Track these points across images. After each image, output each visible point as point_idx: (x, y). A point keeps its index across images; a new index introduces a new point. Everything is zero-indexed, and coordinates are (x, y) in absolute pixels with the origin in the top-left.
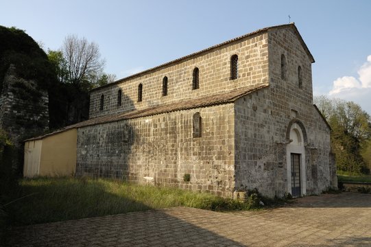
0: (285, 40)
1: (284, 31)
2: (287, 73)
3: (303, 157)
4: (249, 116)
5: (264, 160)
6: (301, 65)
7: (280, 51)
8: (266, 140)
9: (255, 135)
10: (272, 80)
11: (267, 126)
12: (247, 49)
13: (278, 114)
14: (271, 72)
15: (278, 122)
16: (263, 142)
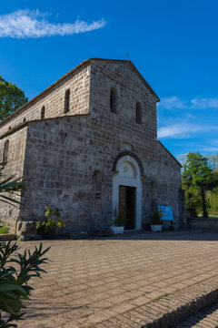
0: (117, 74)
1: (116, 66)
2: (120, 106)
3: (139, 190)
4: (53, 141)
5: (75, 190)
6: (140, 101)
7: (110, 84)
8: (80, 169)
9: (61, 163)
10: (95, 110)
11: (82, 154)
12: (76, 82)
13: (101, 144)
14: (92, 102)
15: (101, 152)
16: (74, 170)
